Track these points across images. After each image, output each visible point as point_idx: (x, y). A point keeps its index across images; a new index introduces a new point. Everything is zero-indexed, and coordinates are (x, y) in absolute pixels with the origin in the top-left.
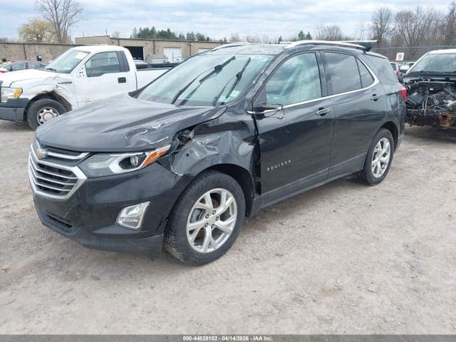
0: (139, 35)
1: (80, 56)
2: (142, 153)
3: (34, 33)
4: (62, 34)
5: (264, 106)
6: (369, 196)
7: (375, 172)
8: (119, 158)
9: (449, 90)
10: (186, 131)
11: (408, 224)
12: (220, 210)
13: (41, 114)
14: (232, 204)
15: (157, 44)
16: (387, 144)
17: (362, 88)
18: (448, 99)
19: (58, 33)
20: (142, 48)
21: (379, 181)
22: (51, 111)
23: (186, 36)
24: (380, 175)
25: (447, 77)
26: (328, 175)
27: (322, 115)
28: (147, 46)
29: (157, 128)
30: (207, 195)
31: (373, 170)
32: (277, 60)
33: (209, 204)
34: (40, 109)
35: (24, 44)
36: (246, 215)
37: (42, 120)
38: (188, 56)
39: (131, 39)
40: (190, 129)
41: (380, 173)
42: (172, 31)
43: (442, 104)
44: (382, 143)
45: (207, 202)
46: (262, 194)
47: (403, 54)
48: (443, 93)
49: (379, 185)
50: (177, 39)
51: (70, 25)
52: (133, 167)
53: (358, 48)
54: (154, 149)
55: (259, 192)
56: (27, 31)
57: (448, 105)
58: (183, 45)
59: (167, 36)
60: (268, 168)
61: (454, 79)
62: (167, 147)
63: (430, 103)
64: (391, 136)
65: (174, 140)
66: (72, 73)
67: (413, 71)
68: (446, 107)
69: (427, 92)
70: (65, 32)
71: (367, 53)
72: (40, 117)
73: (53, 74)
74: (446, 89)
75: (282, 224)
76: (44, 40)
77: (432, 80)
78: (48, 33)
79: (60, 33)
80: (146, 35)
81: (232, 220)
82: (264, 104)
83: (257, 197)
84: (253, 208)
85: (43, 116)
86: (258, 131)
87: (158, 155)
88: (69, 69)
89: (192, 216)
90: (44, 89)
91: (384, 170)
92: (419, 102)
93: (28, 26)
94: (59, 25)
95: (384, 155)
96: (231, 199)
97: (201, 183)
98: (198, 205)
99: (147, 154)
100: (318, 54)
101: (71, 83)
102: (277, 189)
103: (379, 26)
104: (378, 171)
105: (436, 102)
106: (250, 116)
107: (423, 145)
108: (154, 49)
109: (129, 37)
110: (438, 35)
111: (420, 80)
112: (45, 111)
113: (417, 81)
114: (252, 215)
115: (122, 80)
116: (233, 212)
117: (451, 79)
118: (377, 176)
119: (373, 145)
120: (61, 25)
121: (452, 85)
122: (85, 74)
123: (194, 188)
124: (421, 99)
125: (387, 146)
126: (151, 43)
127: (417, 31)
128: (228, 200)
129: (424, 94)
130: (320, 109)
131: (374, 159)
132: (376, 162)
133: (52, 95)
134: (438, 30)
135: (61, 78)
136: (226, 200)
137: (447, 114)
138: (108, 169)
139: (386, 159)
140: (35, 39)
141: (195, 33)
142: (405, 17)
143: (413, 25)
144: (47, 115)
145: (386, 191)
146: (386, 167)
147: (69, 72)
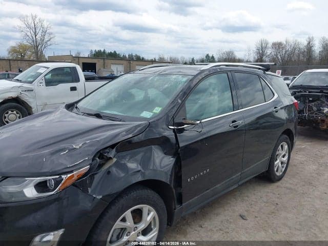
0: (94, 55)
1: (42, 71)
2: (58, 177)
3: (18, 52)
4: (39, 53)
5: (184, 121)
6: (274, 194)
7: (277, 171)
8: (34, 181)
9: (324, 99)
10: (107, 150)
11: (314, 226)
12: (142, 226)
13: (6, 115)
14: (154, 218)
15: (107, 61)
16: (286, 147)
17: (265, 102)
18: (325, 107)
19: (36, 53)
20: (95, 64)
21: (280, 178)
22: (15, 112)
23: (127, 56)
24: (281, 173)
25: (321, 89)
26: (241, 178)
27: (235, 127)
28: (99, 63)
29: (78, 147)
30: (128, 214)
31: (275, 170)
32: (195, 80)
33: (130, 223)
34: (6, 110)
35: (10, 60)
36: (168, 224)
37: (7, 119)
38: (128, 71)
39: (88, 58)
40: (112, 147)
41: (281, 171)
42: (117, 53)
43: (319, 110)
44: (282, 146)
45: (127, 220)
46: (183, 204)
47: (280, 71)
48: (319, 102)
49: (280, 182)
50: (121, 58)
51: (45, 47)
52: (49, 191)
53: (259, 69)
54: (72, 172)
55: (180, 202)
56: (13, 50)
57: (325, 111)
58: (125, 62)
59: (114, 56)
60: (189, 179)
61: (327, 91)
62: (86, 168)
63: (310, 109)
64: (288, 140)
65: (93, 160)
66: (34, 83)
67: (294, 85)
68: (323, 113)
69: (307, 101)
70: (42, 52)
71: (267, 73)
72: (5, 118)
73: (19, 84)
74: (322, 99)
75: (201, 227)
76: (26, 57)
77: (309, 92)
78: (29, 52)
79: (38, 52)
80: (99, 55)
81: (154, 234)
82: (184, 119)
83: (178, 207)
84: (175, 218)
85: (8, 116)
86: (179, 145)
87: (75, 177)
88: (32, 80)
89: (112, 236)
90: (11, 96)
91: (284, 168)
92: (301, 108)
93: (14, 47)
94: (37, 47)
95: (284, 156)
96: (153, 213)
97: (122, 201)
98: (118, 224)
99: (63, 176)
100: (229, 73)
101: (32, 90)
102: (197, 197)
103: (261, 52)
104: (279, 170)
105: (315, 109)
106: (172, 131)
107: (307, 142)
108: (104, 65)
109: (87, 56)
110: (301, 58)
111: (301, 92)
112: (10, 112)
113: (298, 92)
114: (174, 223)
115: (73, 89)
116: (155, 226)
117: (324, 91)
118: (278, 174)
119: (276, 149)
120: (39, 47)
121: (325, 96)
122: (44, 84)
123: (114, 209)
124: (303, 107)
125: (286, 148)
126: (102, 61)
127: (286, 55)
128: (150, 215)
129: (305, 103)
130: (233, 122)
131: (276, 160)
132: (277, 163)
133: (17, 100)
134: (301, 55)
135: (25, 87)
136: (148, 214)
137: (324, 118)
138: (22, 192)
139: (285, 159)
140: (20, 56)
141: (134, 55)
142: (278, 46)
143: (284, 51)
144: (12, 115)
145: (287, 188)
146: (285, 166)
147: (31, 82)
